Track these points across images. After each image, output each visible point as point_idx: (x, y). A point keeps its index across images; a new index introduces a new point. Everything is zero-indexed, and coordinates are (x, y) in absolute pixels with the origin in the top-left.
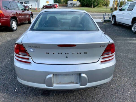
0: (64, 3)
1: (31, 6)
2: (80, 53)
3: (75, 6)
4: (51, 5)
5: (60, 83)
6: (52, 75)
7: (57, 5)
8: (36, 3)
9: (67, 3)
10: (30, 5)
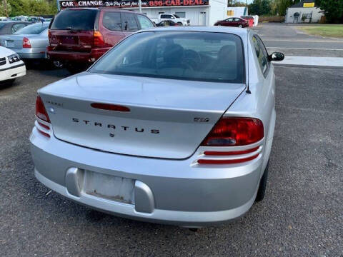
0: (278, 14)
1: (188, 22)
2: (143, 130)
3: (307, 20)
4: (237, 20)
5: (95, 193)
6: (76, 169)
7: (253, 19)
8: (201, 16)
9: (284, 14)
10: (186, 19)
